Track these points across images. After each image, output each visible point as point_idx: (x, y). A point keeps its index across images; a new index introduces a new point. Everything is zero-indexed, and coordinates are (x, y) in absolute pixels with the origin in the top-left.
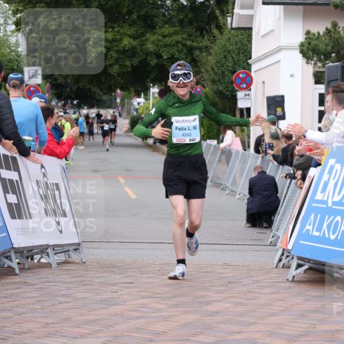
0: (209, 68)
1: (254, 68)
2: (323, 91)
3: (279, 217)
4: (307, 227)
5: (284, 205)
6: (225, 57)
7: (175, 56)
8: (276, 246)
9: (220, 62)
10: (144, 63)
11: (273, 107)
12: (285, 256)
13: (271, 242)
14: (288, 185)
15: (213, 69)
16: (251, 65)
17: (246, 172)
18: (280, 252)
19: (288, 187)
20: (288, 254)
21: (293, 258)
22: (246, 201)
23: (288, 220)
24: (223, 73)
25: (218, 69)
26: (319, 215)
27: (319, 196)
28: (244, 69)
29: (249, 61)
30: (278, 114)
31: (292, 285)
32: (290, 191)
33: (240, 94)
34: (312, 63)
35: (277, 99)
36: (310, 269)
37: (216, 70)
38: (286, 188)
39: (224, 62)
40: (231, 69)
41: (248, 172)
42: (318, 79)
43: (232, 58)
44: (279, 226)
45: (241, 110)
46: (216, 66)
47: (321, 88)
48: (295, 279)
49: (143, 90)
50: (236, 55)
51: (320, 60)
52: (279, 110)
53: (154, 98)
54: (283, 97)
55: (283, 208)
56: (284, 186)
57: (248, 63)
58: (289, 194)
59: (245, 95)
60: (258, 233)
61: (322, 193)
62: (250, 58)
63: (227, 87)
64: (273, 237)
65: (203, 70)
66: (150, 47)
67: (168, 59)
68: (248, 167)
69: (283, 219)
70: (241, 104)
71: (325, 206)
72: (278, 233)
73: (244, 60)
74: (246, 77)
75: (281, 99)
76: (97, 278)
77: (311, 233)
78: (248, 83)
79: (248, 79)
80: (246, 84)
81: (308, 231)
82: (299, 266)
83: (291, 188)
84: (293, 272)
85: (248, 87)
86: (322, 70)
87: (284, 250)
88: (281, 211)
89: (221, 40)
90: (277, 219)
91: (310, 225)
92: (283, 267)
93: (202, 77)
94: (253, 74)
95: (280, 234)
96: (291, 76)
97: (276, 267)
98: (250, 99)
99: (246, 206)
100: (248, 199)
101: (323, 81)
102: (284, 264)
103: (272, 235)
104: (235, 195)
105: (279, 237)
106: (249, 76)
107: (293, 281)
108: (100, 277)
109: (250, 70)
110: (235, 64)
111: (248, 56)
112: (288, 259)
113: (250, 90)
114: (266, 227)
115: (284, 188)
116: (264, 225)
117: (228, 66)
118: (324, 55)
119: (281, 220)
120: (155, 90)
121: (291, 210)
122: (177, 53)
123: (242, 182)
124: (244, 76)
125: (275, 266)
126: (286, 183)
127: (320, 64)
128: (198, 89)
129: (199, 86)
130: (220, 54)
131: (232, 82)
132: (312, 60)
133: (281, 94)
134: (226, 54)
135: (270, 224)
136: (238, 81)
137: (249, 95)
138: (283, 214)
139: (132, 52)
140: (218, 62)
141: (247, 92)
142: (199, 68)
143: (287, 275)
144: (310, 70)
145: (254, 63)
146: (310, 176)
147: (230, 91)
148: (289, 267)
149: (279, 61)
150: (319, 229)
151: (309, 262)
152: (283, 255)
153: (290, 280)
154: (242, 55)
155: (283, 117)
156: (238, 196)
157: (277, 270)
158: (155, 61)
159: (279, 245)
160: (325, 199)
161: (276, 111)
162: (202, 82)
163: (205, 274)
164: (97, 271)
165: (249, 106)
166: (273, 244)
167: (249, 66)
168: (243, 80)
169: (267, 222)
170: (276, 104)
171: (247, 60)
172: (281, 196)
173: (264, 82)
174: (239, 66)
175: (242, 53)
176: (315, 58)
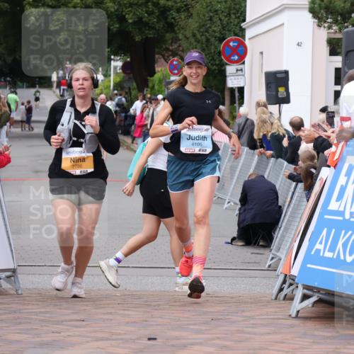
0: (188, 34)
1: (248, 34)
2: (340, 65)
3: (281, 232)
4: (318, 246)
5: (287, 217)
6: (211, 19)
7: (144, 20)
8: (276, 270)
9: (203, 25)
11: (273, 86)
12: (287, 283)
13: (269, 266)
14: (292, 190)
15: (194, 35)
16: (245, 29)
17: (237, 172)
18: (281, 279)
19: (293, 193)
20: (292, 281)
21: (297, 287)
22: (237, 212)
23: (292, 236)
24: (208, 40)
25: (201, 36)
26: (333, 231)
27: (334, 205)
28: (236, 35)
29: (242, 25)
30: (280, 96)
31: (296, 322)
32: (295, 198)
33: (230, 69)
34: (326, 25)
35: (279, 76)
36: (320, 301)
37: (198, 36)
38: (291, 193)
39: (208, 25)
40: (217, 34)
41: (240, 172)
43: (220, 19)
44: (280, 244)
45: (232, 90)
46: (198, 31)
47: (338, 61)
48: (299, 315)
50: (226, 17)
51: (336, 22)
52: (281, 90)
53: (116, 73)
54: (286, 73)
55: (286, 221)
56: (288, 191)
57: (241, 27)
58: (293, 202)
59: (237, 70)
60: (252, 253)
61: (337, 201)
62: (244, 21)
63: (213, 59)
64: (272, 258)
65: (180, 36)
67: (134, 23)
68: (240, 167)
69: (286, 234)
70: (232, 82)
71: (341, 218)
72: (278, 254)
73: (236, 23)
74: (238, 46)
75: (283, 75)
76: (37, 314)
77: (321, 254)
78: (242, 53)
79: (241, 49)
80: (238, 55)
81: (318, 251)
82: (305, 297)
83: (296, 194)
84: (297, 305)
85: (241, 60)
86: (339, 36)
87: (286, 275)
88: (284, 224)
90: (278, 235)
91: (321, 243)
92: (285, 298)
93: (180, 46)
94: (247, 42)
95: (282, 254)
96: (298, 45)
97: (276, 299)
98: (244, 75)
99: (237, 218)
100: (240, 209)
101: (339, 50)
102: (286, 295)
103: (271, 256)
104: (224, 204)
105: (280, 259)
106: (242, 44)
107: (297, 316)
108: (41, 312)
109: (244, 37)
110: (224, 28)
111: (242, 18)
112: (292, 288)
113: (244, 63)
114: (263, 246)
115: (287, 195)
116: (261, 243)
117: (214, 31)
118: (341, 15)
119: (283, 236)
120: (117, 64)
121: (296, 224)
122: (146, 15)
123: (232, 186)
124: (236, 44)
125: (274, 297)
126: (290, 188)
127: (335, 28)
128: (175, 63)
129: (176, 58)
130: (204, 16)
131: (220, 52)
132: (325, 22)
133: (284, 68)
134: (211, 14)
136: (228, 51)
137: (242, 70)
138: (286, 229)
140: (201, 26)
141: (240, 67)
142: (176, 34)
143: (289, 310)
144: (323, 34)
145: (249, 27)
146: (321, 179)
147: (217, 65)
148: (292, 299)
149: (283, 24)
150: (332, 249)
151: (318, 292)
152: (284, 282)
153: (294, 314)
154: (233, 16)
155: (286, 100)
156: (226, 206)
157: (277, 302)
158: (117, 26)
159: (280, 269)
160: (341, 209)
161: (277, 91)
162: (180, 53)
163: (182, 308)
164: (38, 305)
165: (242, 85)
166: (273, 268)
167: (243, 30)
168: (234, 51)
169: (264, 239)
170: (278, 85)
171: (239, 23)
172: (284, 205)
173: (262, 53)
174: (230, 31)
175: (234, 14)
176: (329, 20)
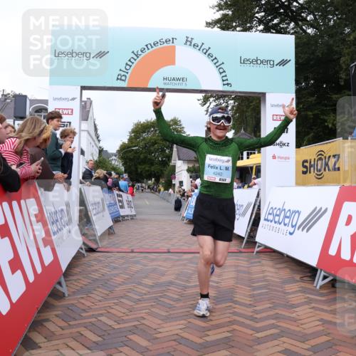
5: (183, 206)
10: (151, 173)
12: (183, 218)
13: (180, 215)
21: (185, 218)
24: (169, 175)
30: (182, 185)
31: (185, 224)
33: (173, 180)
39: (169, 173)
40: (171, 175)
42: (191, 177)
44: (182, 211)
46: (167, 174)
49: (151, 179)
62: (175, 172)
66: (152, 170)
69: (183, 209)
70: (173, 183)
79: (175, 177)
84: (185, 221)
86: (191, 175)
87: (183, 216)
89: (169, 168)
98: (175, 182)
102: (183, 220)
103: (180, 213)
105: (182, 214)
110: (172, 173)
115: (183, 202)
118: (192, 172)
120: (153, 179)
121: (185, 207)
123: (173, 201)
125: (181, 220)
130: (168, 171)
131: (171, 178)
133: (182, 180)
134: (170, 171)
135: (179, 210)
136: (173, 177)
139: (148, 171)
141: (175, 180)
142: (163, 174)
144: (189, 175)
147: (171, 180)
149: (182, 173)
154: (173, 171)
156: (172, 204)
164: (140, 221)
167: (175, 174)
170: (181, 183)
173: (178, 178)
176: (190, 173)
